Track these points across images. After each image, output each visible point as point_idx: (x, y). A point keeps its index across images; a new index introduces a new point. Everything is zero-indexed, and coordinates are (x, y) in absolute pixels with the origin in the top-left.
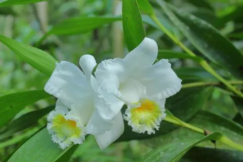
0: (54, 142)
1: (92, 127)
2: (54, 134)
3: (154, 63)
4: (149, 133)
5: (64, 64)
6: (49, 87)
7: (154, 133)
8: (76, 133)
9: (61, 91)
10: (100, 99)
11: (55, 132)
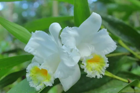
0: (31, 86)
1: (59, 73)
2: (31, 81)
3: (98, 31)
4: (98, 77)
5: (38, 33)
6: (28, 48)
7: (102, 77)
8: (47, 79)
9: (36, 51)
10: (65, 53)
11: (31, 80)
